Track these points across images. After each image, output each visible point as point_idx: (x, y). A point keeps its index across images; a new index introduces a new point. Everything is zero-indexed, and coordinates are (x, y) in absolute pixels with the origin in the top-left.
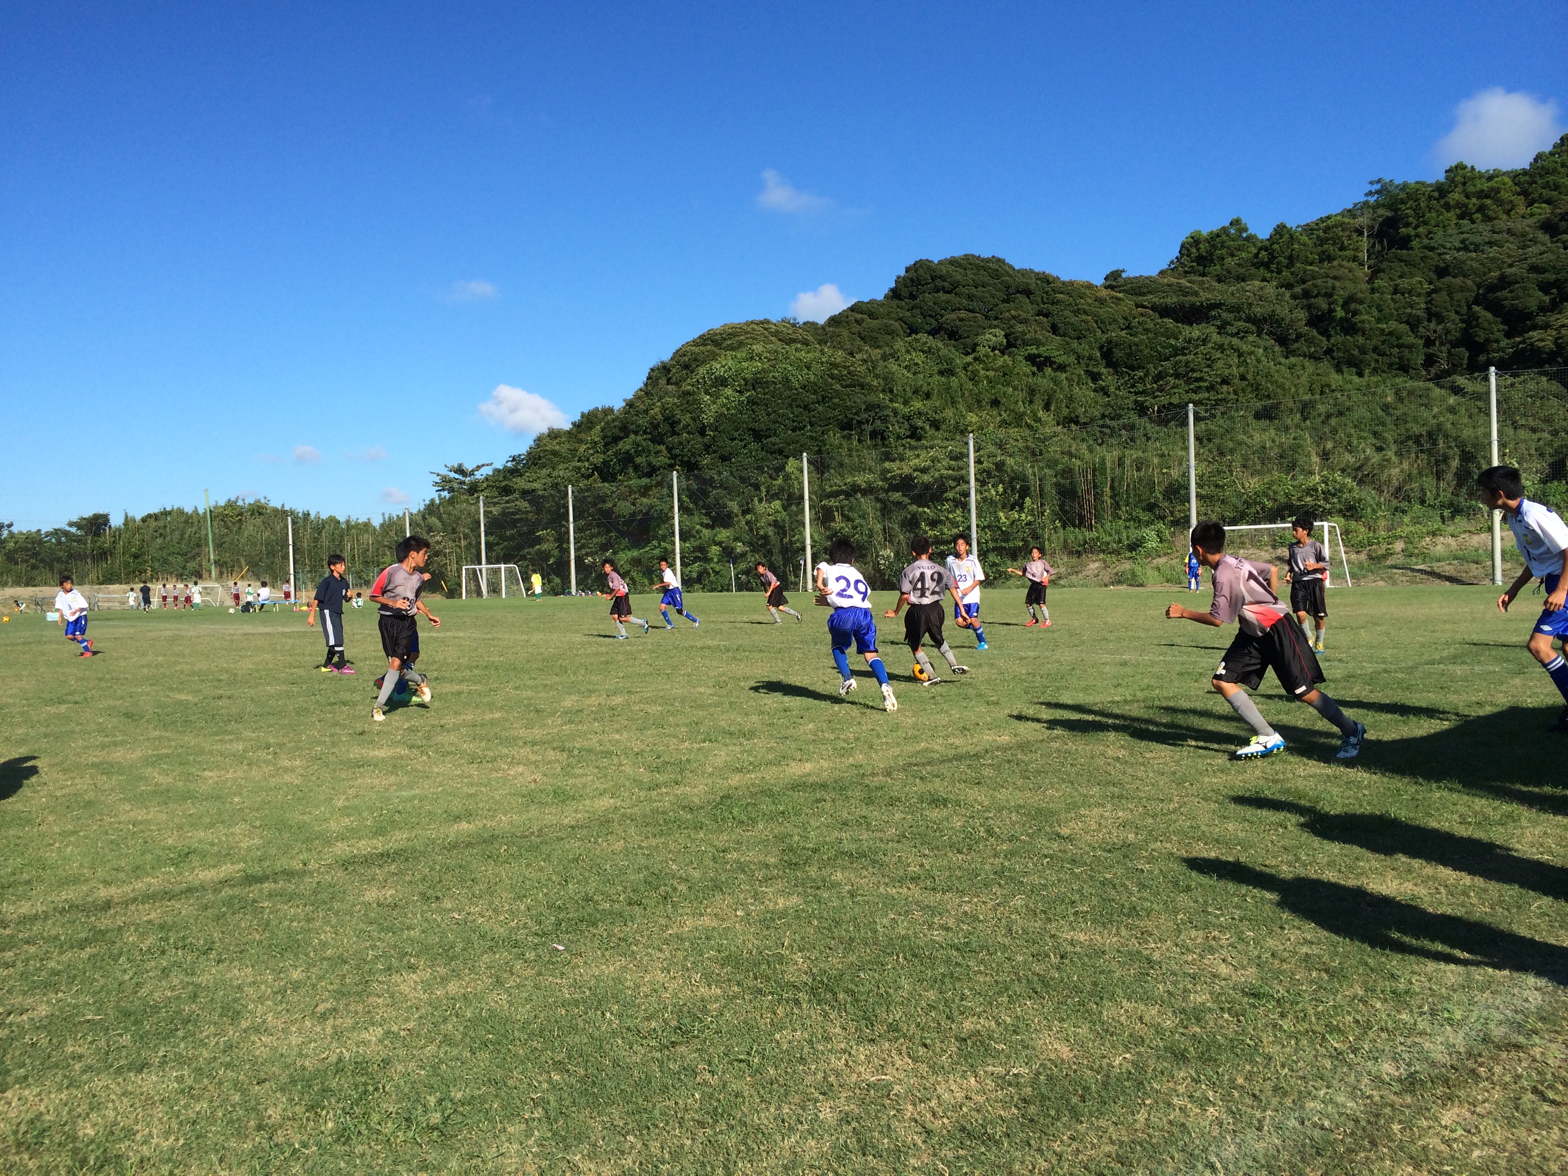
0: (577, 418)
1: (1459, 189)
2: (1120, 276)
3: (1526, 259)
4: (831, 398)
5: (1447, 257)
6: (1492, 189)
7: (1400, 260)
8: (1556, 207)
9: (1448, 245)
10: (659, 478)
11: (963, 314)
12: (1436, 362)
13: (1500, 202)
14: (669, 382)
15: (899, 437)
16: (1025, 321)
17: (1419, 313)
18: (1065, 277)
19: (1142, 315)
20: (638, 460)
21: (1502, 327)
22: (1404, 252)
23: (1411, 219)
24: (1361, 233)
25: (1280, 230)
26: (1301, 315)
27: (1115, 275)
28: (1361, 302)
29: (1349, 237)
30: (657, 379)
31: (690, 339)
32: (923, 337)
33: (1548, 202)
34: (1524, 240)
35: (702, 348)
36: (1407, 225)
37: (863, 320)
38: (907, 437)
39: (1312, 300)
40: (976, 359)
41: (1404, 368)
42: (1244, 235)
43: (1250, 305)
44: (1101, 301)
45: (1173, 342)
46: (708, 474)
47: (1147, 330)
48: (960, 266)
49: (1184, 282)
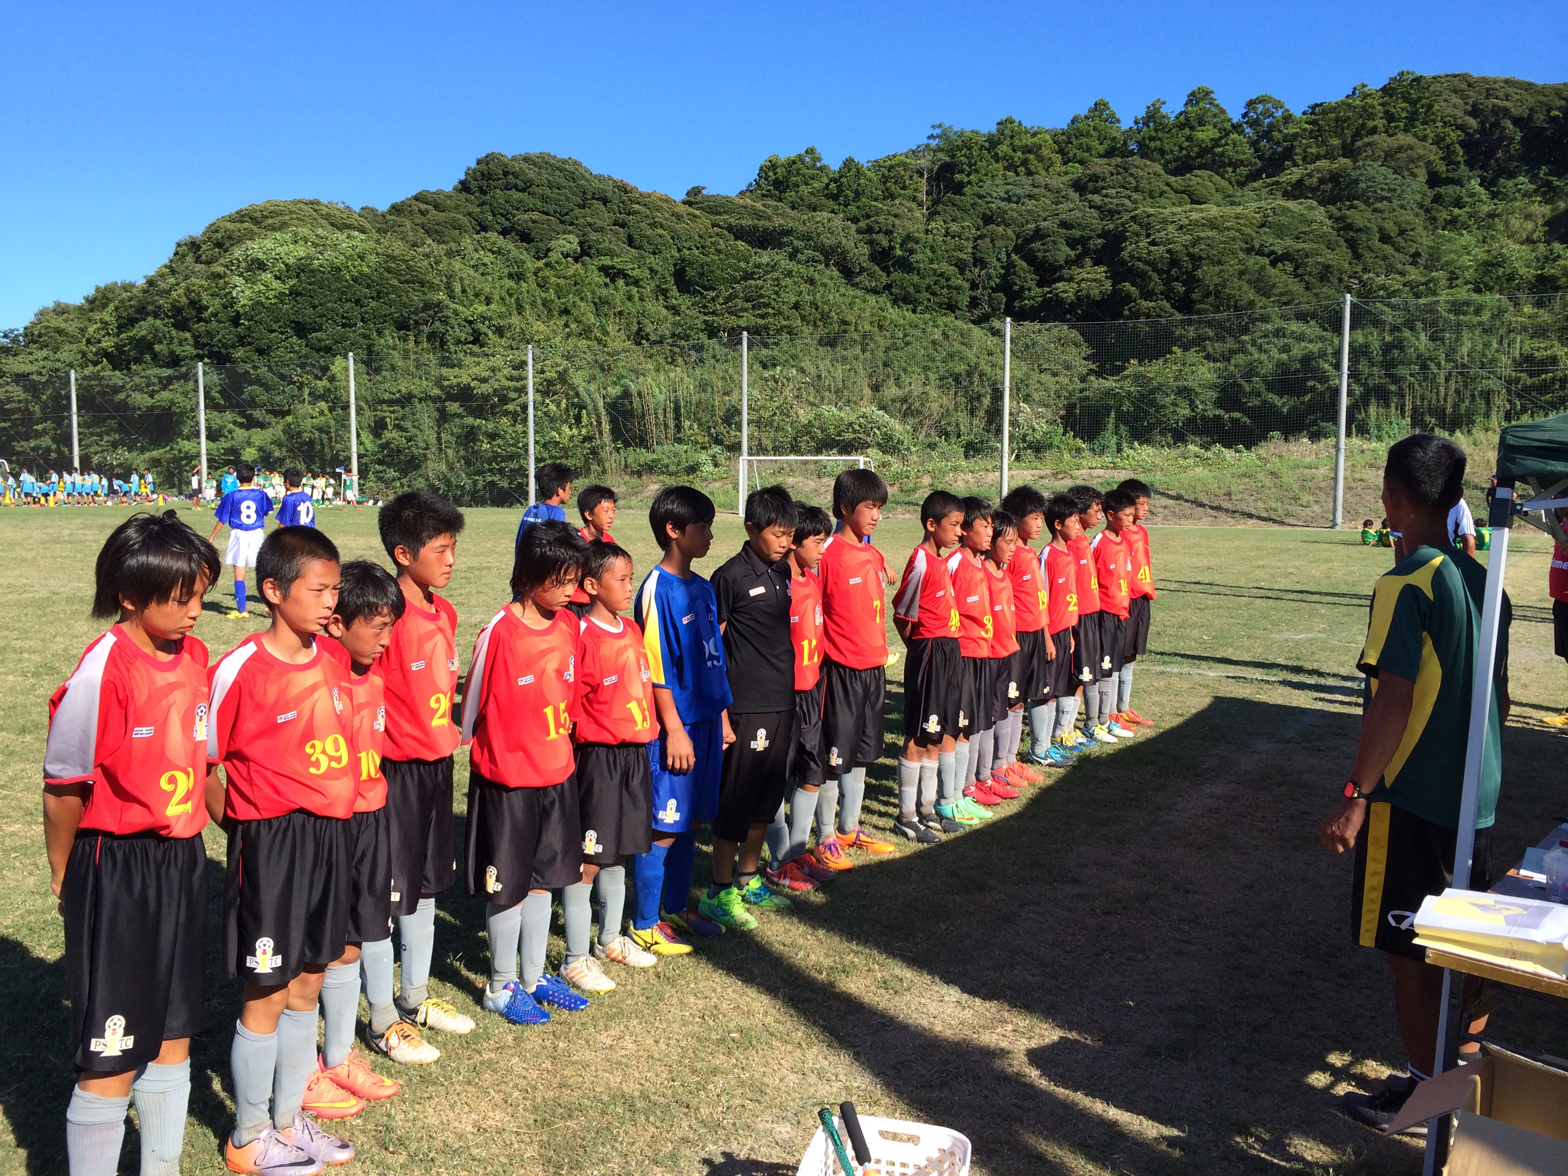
0: (91, 292)
1: (1007, 142)
2: (700, 192)
3: (1057, 215)
4: (388, 293)
5: (993, 205)
6: (1034, 144)
7: (954, 205)
8: (1087, 168)
9: (995, 195)
10: (184, 369)
11: (535, 215)
12: (978, 304)
13: (1040, 159)
14: (198, 260)
15: (458, 342)
16: (600, 230)
17: (965, 257)
18: (644, 188)
19: (717, 234)
20: (157, 348)
21: (1034, 276)
22: (957, 197)
23: (965, 166)
24: (921, 175)
25: (849, 163)
26: (865, 250)
27: (696, 191)
28: (917, 241)
29: (911, 178)
30: (184, 256)
31: (226, 213)
32: (493, 236)
33: (1081, 162)
34: (1059, 198)
35: (238, 225)
36: (962, 171)
37: (427, 211)
38: (469, 343)
39: (874, 236)
40: (547, 265)
41: (951, 307)
42: (818, 165)
43: (818, 235)
44: (679, 217)
45: (743, 265)
46: (242, 368)
47: (719, 251)
48: (535, 164)
49: (759, 206)
